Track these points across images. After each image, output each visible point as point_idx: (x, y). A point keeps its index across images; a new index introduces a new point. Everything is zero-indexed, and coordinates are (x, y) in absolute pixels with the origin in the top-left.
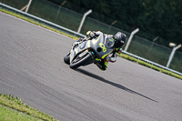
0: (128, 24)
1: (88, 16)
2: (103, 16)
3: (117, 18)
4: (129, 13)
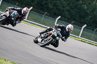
0: (80, 22)
1: (59, 19)
2: (67, 19)
3: (74, 19)
4: (80, 16)
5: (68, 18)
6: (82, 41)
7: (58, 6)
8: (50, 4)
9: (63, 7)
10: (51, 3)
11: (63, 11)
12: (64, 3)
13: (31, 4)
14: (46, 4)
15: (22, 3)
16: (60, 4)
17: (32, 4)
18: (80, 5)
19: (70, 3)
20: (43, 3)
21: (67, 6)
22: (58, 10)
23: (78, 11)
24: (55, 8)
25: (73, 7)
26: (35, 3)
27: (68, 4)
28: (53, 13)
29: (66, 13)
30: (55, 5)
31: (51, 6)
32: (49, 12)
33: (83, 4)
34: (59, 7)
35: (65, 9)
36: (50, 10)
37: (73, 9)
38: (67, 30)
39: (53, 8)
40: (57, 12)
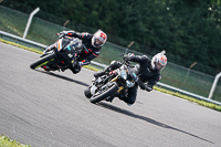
0: (210, 65)
2: (179, 57)
3: (197, 58)
4: (211, 52)
5: (182, 56)
6: (214, 108)
7: (160, 27)
8: (141, 23)
9: (171, 30)
10: (144, 21)
11: (172, 39)
12: (174, 20)
13: (97, 24)
14: (133, 22)
15: (79, 21)
16: (163, 24)
17: (100, 22)
18: (210, 24)
19: (188, 20)
20: (125, 21)
21: (179, 28)
22: (160, 36)
23: (206, 38)
24: (152, 32)
25: (194, 31)
26: (107, 21)
27: (183, 24)
28: (149, 43)
29: (179, 43)
30: (152, 26)
31: (143, 28)
32: (138, 42)
33: (217, 22)
34: (162, 30)
35: (175, 35)
36: (142, 37)
37: (194, 35)
38: (153, 66)
39: (148, 33)
40: (157, 41)
